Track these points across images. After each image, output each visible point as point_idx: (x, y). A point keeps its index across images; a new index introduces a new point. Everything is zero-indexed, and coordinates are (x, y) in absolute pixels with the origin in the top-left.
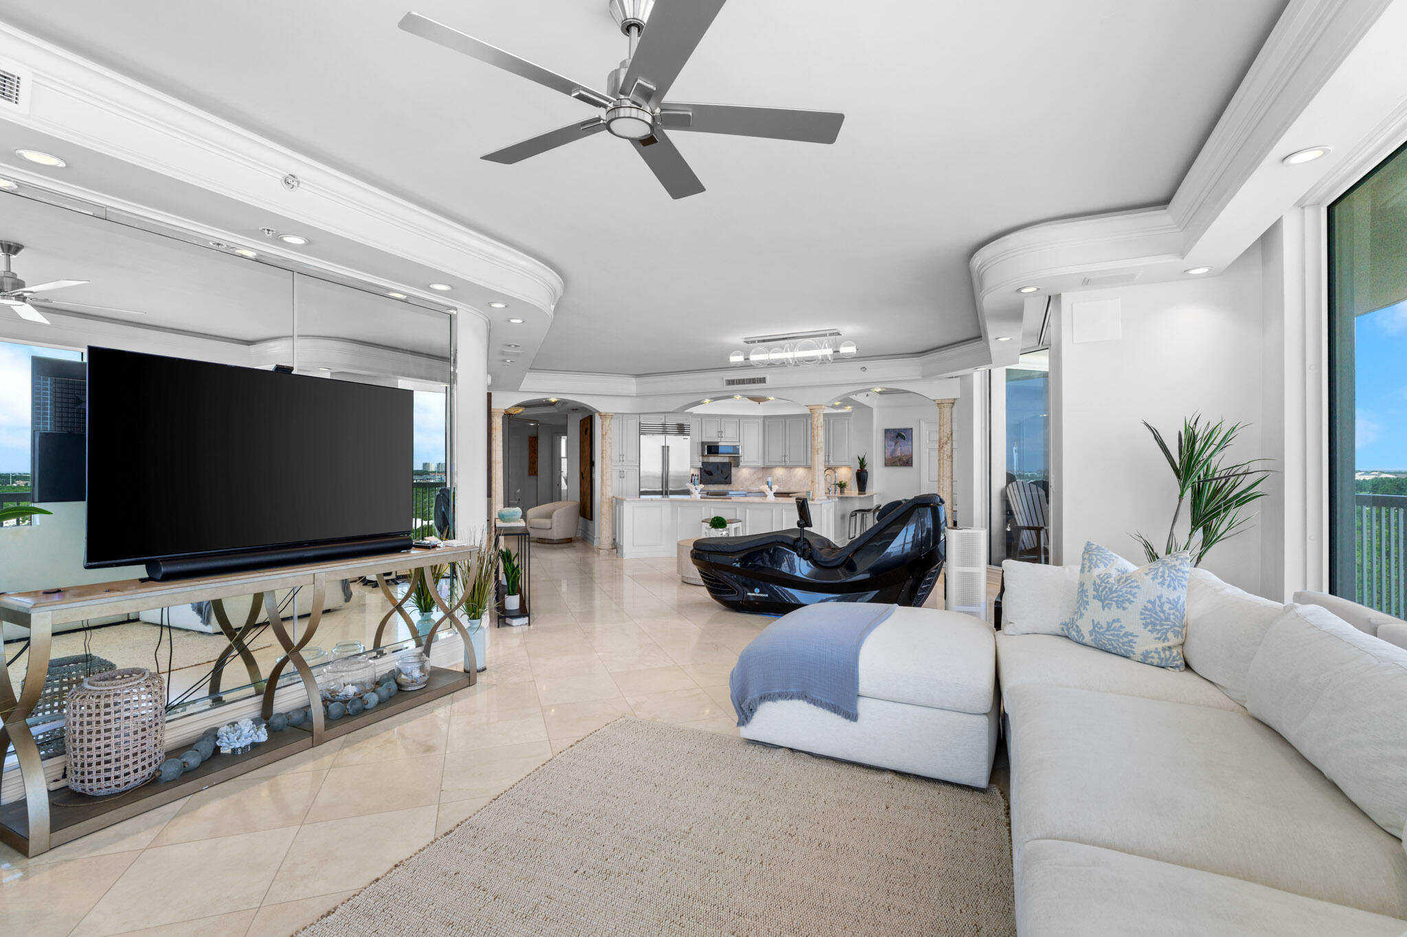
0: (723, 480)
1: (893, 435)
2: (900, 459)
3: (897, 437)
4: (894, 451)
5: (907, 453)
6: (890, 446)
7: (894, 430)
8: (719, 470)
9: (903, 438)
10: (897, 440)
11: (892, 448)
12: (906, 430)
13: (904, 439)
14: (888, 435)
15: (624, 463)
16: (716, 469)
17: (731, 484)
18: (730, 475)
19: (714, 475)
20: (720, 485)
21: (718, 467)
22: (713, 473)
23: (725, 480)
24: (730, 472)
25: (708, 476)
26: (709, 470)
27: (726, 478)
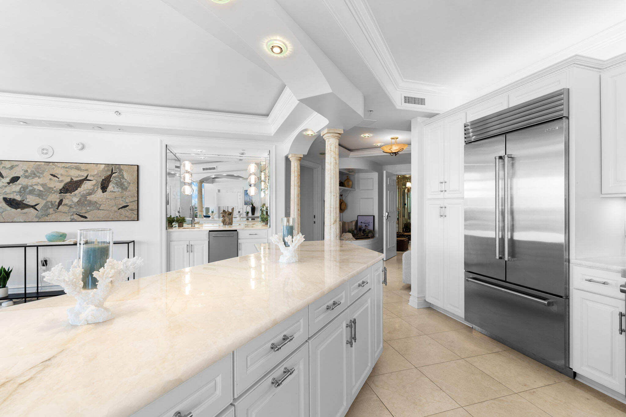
15: (446, 195)
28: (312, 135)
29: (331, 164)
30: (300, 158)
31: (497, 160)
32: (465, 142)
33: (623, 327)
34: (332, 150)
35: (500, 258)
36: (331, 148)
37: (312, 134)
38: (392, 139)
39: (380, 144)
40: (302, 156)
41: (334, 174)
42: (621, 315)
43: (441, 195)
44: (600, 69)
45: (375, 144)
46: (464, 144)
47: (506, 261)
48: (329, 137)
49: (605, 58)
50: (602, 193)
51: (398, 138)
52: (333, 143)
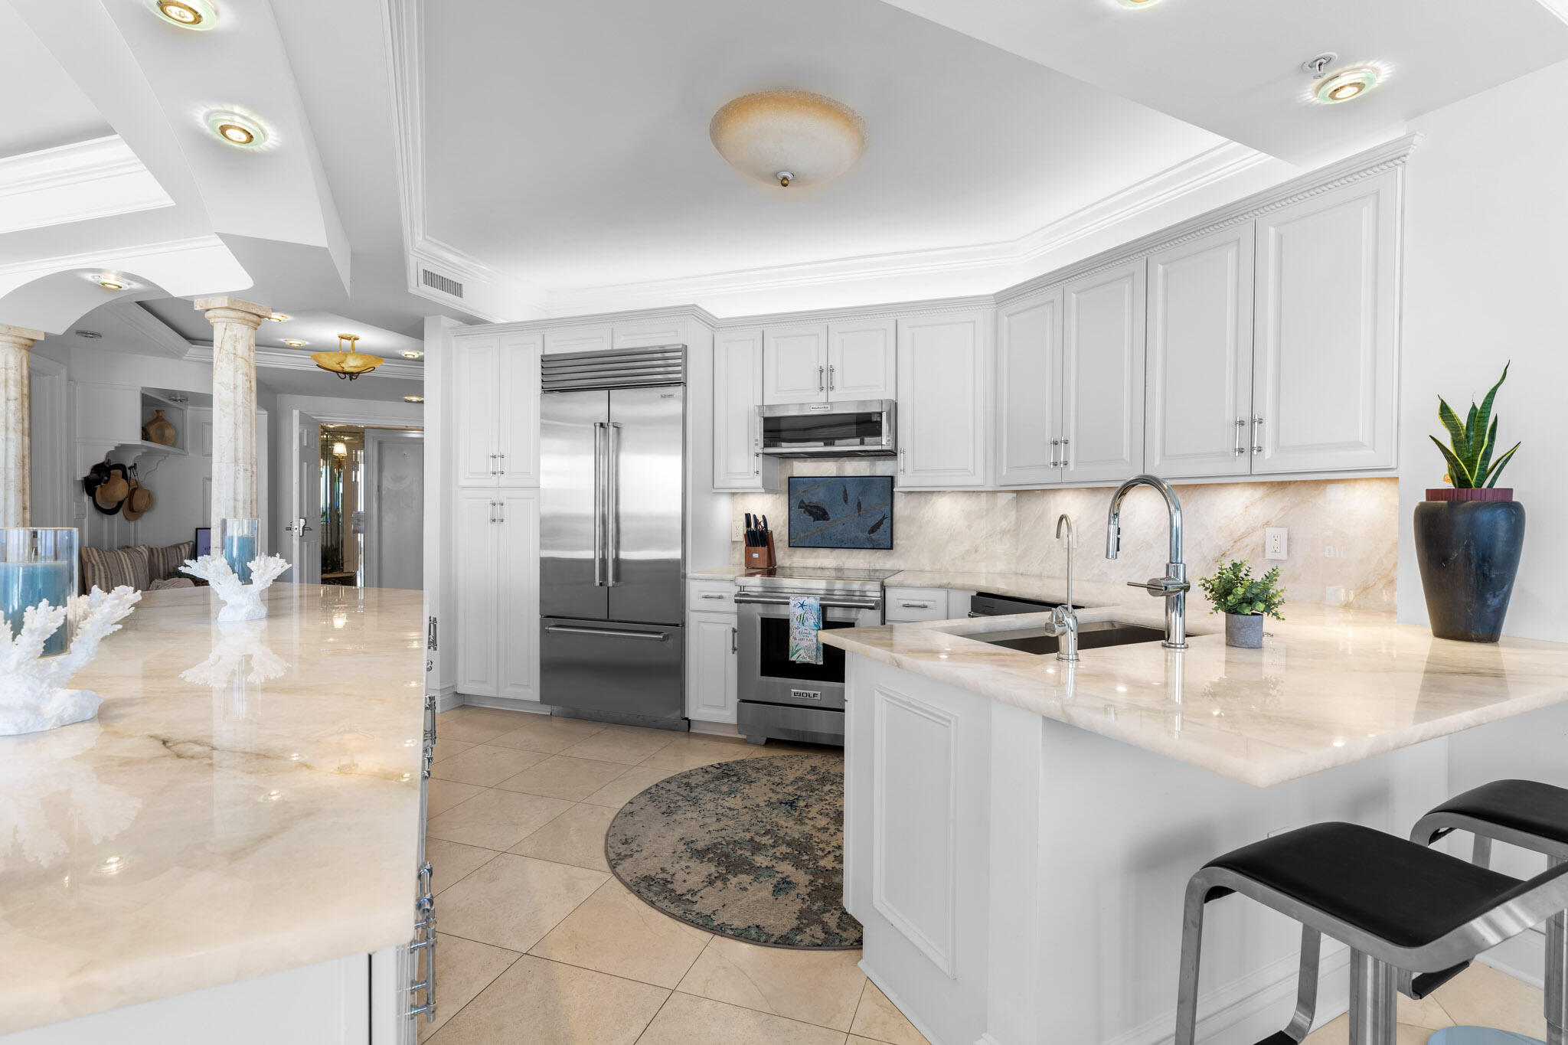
8: (852, 504)
15: (503, 480)
16: (840, 498)
17: (891, 548)
18: (890, 518)
19: (831, 520)
20: (854, 550)
21: (845, 491)
22: (829, 513)
23: (871, 535)
24: (888, 508)
25: (814, 521)
26: (816, 502)
27: (872, 531)
28: (121, 287)
29: (235, 388)
30: (29, 343)
31: (598, 428)
32: (543, 388)
33: (736, 646)
34: (240, 352)
35: (601, 584)
36: (235, 349)
37: (119, 284)
38: (342, 337)
39: (299, 343)
40: (42, 338)
41: (245, 415)
42: (734, 631)
43: (493, 481)
44: (714, 327)
45: (282, 340)
46: (539, 391)
47: (608, 588)
48: (230, 320)
49: (719, 316)
50: (715, 487)
51: (357, 339)
52: (242, 337)
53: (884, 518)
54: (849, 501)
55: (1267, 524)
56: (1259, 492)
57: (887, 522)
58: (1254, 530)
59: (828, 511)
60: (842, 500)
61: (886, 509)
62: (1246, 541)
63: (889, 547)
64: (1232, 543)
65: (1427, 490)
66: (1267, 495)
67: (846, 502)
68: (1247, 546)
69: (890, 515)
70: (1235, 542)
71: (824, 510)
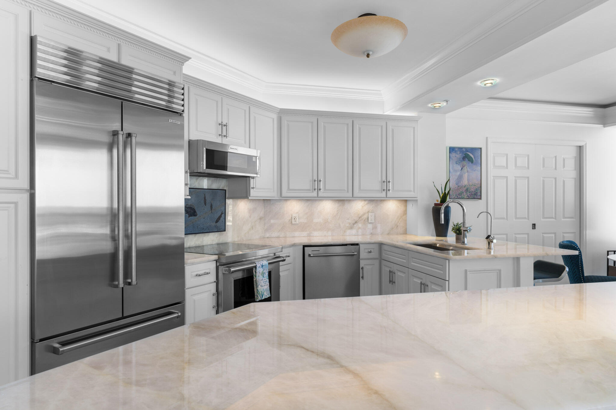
0: (213, 224)
1: (459, 155)
2: (467, 190)
3: (464, 159)
4: (460, 177)
5: (477, 182)
6: (456, 171)
7: (460, 149)
8: (208, 206)
9: (471, 160)
10: (465, 163)
11: (458, 173)
12: (473, 150)
13: (472, 162)
14: (453, 155)
16: (203, 202)
17: (225, 231)
18: (224, 214)
19: (198, 216)
20: (206, 234)
21: (205, 198)
22: (197, 211)
23: (217, 223)
24: (224, 208)
25: (189, 217)
26: (190, 205)
27: (217, 222)
47: (122, 288)
53: (222, 214)
54: (207, 204)
55: (368, 212)
56: (366, 202)
57: (223, 215)
58: (364, 214)
59: (196, 210)
60: (204, 204)
61: (223, 208)
62: (363, 218)
63: (224, 230)
64: (358, 218)
65: (435, 204)
66: (368, 203)
67: (205, 204)
68: (363, 219)
69: (224, 212)
70: (359, 218)
71: (194, 209)
